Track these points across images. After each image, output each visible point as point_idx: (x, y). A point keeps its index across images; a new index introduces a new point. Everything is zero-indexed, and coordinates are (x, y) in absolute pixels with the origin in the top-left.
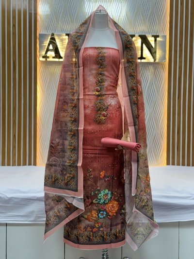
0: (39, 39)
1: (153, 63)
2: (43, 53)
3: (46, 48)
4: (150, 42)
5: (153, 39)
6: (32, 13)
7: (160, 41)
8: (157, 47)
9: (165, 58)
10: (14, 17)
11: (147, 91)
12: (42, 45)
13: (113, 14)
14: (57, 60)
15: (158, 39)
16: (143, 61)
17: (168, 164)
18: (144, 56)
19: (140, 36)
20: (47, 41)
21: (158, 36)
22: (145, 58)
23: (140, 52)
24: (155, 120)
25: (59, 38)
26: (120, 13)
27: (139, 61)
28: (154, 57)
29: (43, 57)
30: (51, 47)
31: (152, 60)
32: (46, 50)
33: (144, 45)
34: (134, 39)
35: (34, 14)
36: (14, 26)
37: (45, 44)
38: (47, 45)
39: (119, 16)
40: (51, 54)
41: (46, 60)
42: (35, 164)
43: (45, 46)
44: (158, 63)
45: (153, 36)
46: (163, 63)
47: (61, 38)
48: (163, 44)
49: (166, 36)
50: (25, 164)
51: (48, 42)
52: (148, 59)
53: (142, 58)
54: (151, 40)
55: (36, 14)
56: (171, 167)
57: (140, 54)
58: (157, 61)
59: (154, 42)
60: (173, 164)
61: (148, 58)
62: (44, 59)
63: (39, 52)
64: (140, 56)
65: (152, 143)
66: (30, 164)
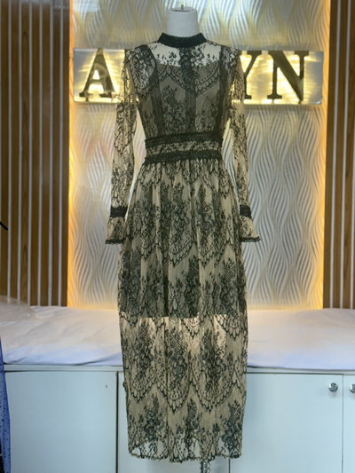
0: (74, 59)
1: (297, 106)
2: (82, 87)
3: (87, 76)
4: (292, 64)
5: (297, 58)
6: (59, 10)
7: (310, 63)
8: (305, 74)
9: (322, 97)
10: (25, 18)
11: (285, 161)
12: (80, 71)
13: (219, 12)
14: (107, 100)
15: (306, 59)
16: (277, 102)
17: (326, 305)
18: (279, 93)
19: (270, 53)
20: (89, 63)
21: (307, 53)
22: (280, 97)
23: (271, 84)
24: (300, 218)
25: (112, 59)
26: (233, 9)
27: (269, 102)
28: (300, 94)
29: (82, 95)
30: (96, 76)
31: (294, 100)
32: (86, 81)
33: (279, 69)
34: (259, 58)
35: (64, 11)
36: (25, 34)
37: (84, 70)
38: (89, 71)
39: (231, 15)
40: (97, 89)
41: (87, 100)
42: (64, 304)
43: (85, 73)
44: (306, 108)
45: (296, 53)
46: (316, 106)
47: (117, 57)
48: (317, 68)
49: (322, 53)
50: (44, 304)
51: (91, 65)
52: (287, 99)
53: (274, 96)
54: (294, 62)
55: (67, 12)
56: (331, 310)
57: (271, 88)
58: (306, 101)
59: (298, 65)
60: (336, 305)
61: (287, 96)
62: (83, 100)
63: (74, 84)
64: (271, 93)
65: (294, 264)
66: (55, 303)
